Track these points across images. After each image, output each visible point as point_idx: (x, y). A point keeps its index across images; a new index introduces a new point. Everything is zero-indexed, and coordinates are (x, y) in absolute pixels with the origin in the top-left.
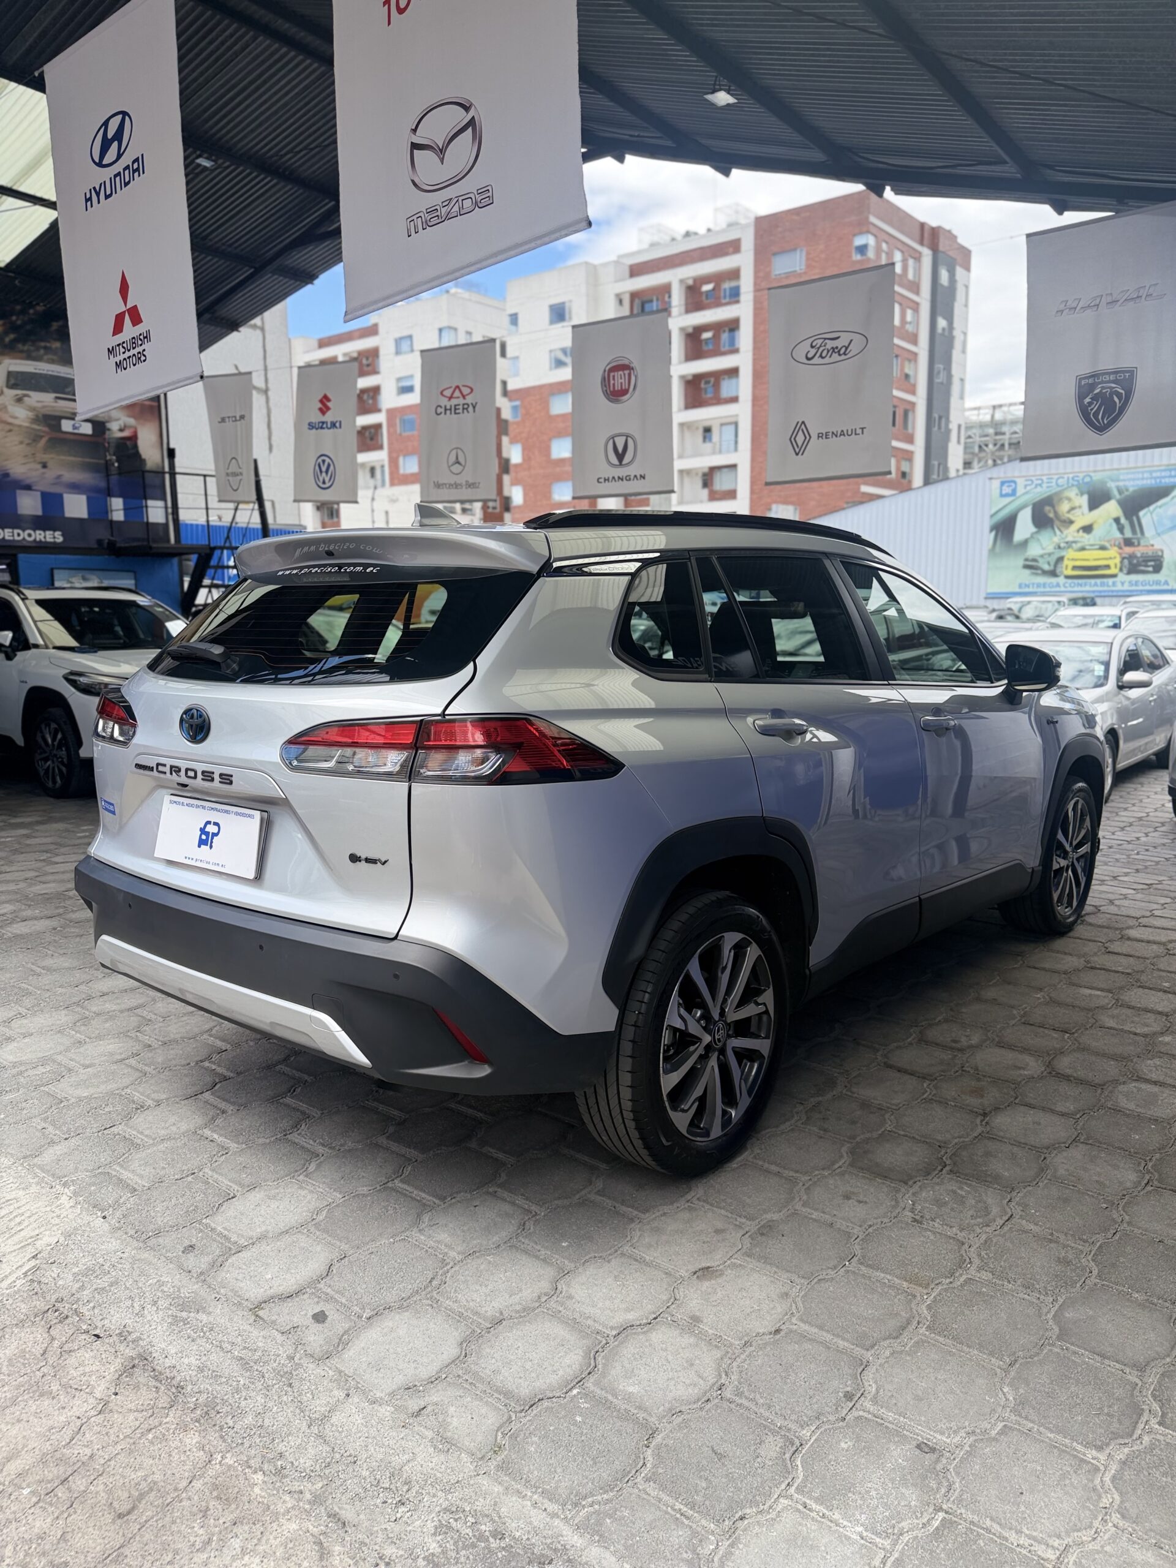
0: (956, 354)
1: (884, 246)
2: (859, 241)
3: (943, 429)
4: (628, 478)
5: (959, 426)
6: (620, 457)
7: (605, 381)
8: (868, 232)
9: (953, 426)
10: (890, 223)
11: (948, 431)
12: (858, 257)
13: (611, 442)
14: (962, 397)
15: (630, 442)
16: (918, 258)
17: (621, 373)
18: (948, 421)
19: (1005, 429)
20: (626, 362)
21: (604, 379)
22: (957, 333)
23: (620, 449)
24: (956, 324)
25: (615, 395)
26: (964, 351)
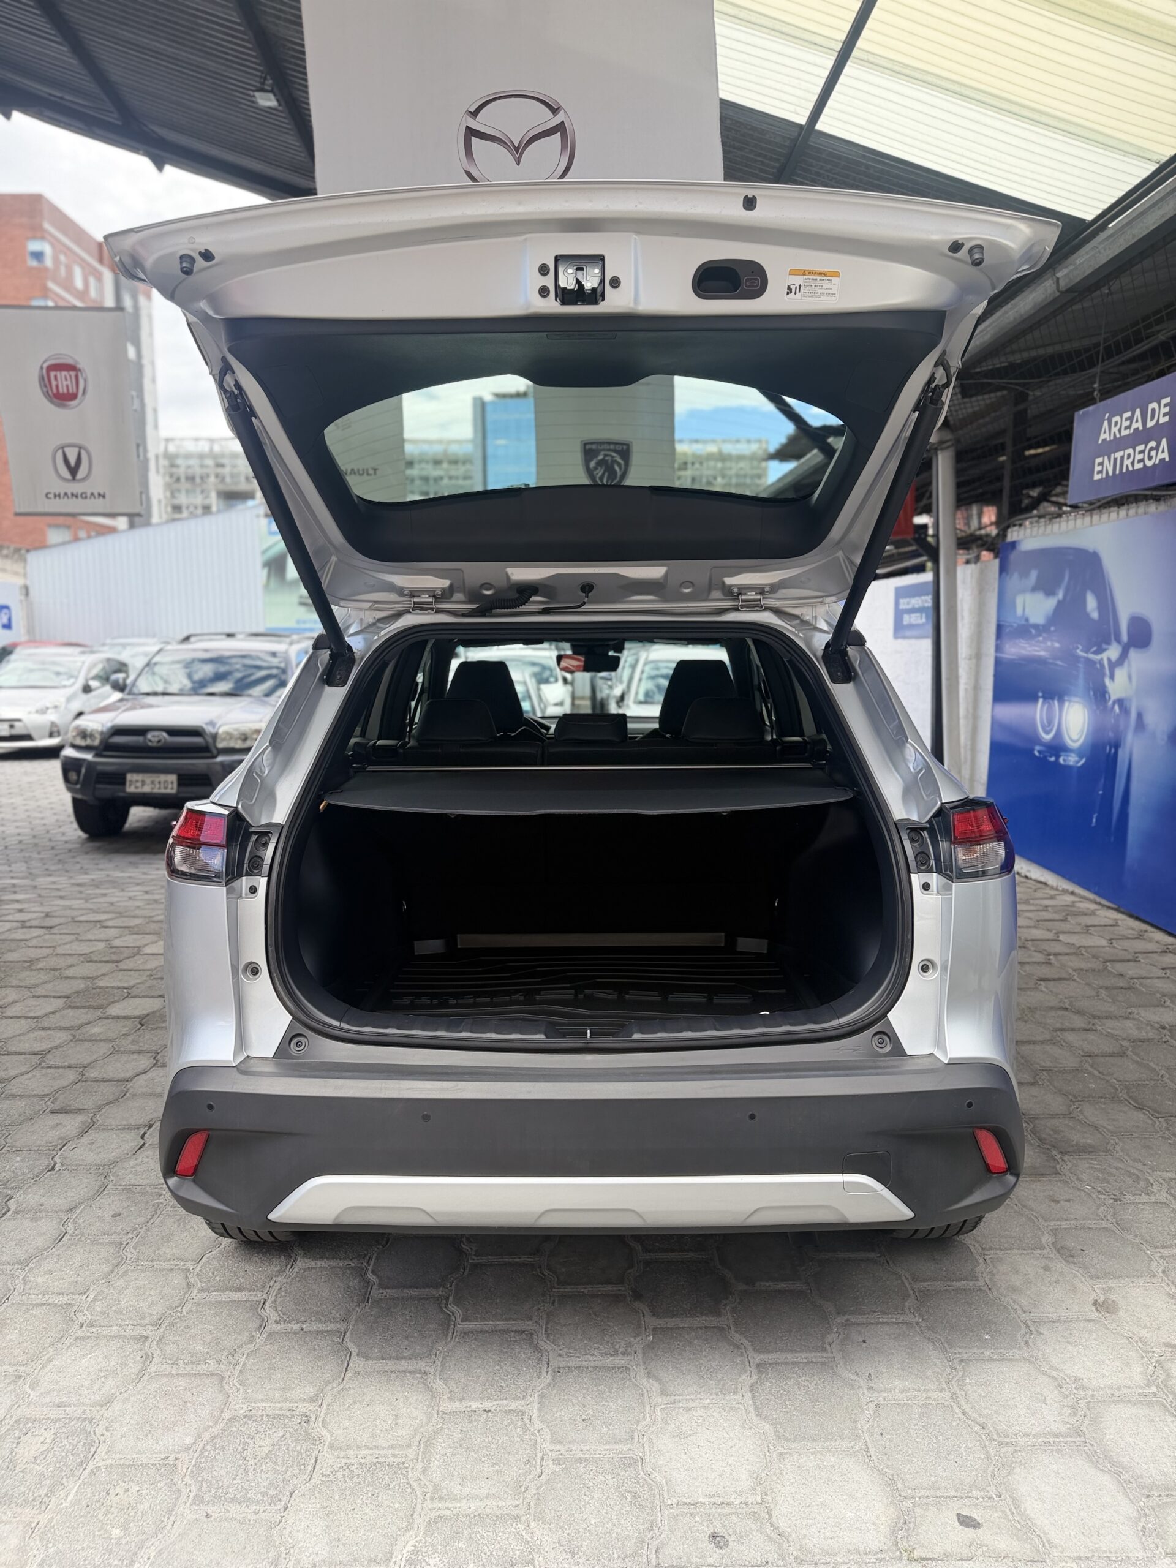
0: (147, 382)
1: (62, 258)
2: (34, 246)
3: (142, 458)
4: (84, 496)
5: (157, 457)
6: (73, 471)
7: (45, 381)
8: (43, 238)
9: (151, 455)
10: (66, 234)
11: (146, 461)
12: (33, 263)
13: (60, 453)
14: (156, 427)
15: (83, 453)
16: (99, 278)
17: (64, 373)
18: (145, 451)
19: (179, 462)
20: (70, 361)
21: (42, 378)
22: (145, 361)
23: (73, 462)
24: (145, 351)
25: (63, 399)
26: (154, 380)
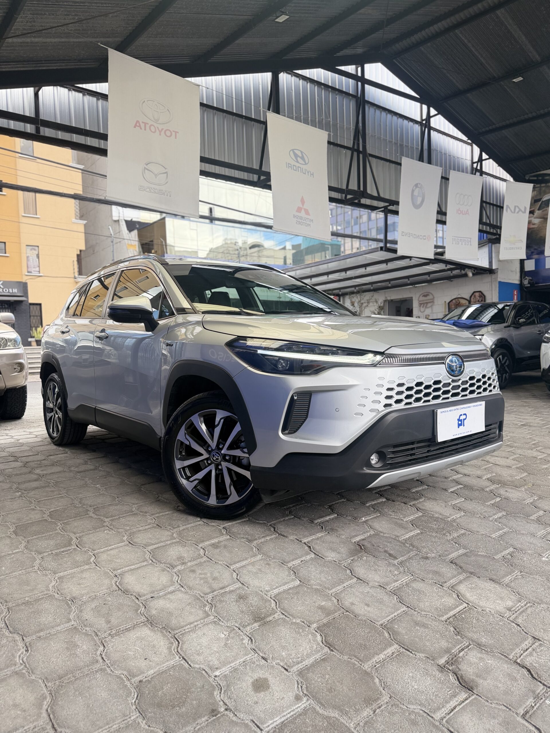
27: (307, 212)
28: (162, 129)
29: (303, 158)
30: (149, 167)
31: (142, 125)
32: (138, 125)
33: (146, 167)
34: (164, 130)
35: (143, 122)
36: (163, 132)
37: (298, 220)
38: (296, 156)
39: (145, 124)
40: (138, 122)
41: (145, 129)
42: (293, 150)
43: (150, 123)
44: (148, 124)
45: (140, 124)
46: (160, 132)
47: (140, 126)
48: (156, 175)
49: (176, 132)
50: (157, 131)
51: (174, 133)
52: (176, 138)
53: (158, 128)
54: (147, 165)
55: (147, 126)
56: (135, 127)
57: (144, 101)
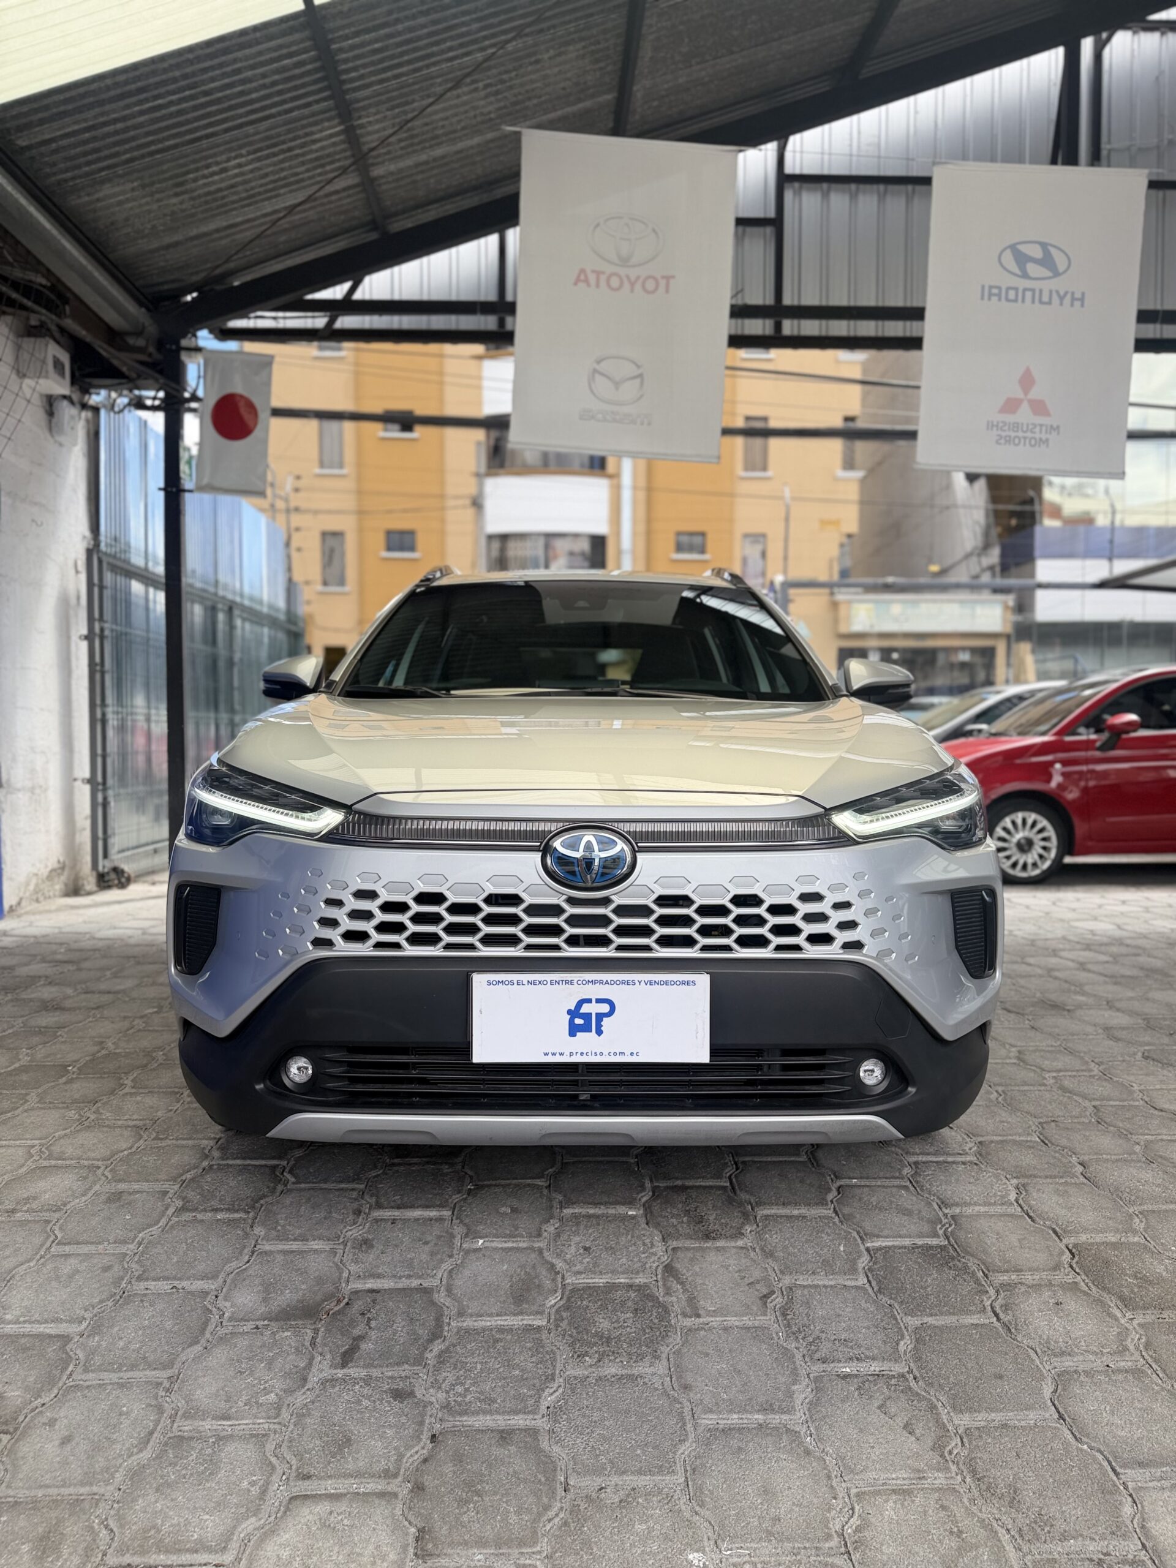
27: (1039, 408)
28: (638, 278)
29: (1047, 261)
30: (604, 367)
31: (592, 278)
32: (582, 277)
33: (597, 367)
34: (641, 280)
35: (593, 271)
36: (638, 287)
37: (1003, 434)
38: (1022, 259)
39: (598, 273)
40: (582, 271)
41: (598, 286)
42: (1013, 248)
43: (609, 269)
44: (603, 273)
45: (586, 276)
46: (632, 285)
47: (587, 281)
48: (617, 385)
49: (668, 278)
50: (627, 285)
51: (663, 283)
52: (667, 291)
53: (628, 277)
54: (598, 362)
55: (603, 278)
56: (576, 284)
57: (598, 225)
